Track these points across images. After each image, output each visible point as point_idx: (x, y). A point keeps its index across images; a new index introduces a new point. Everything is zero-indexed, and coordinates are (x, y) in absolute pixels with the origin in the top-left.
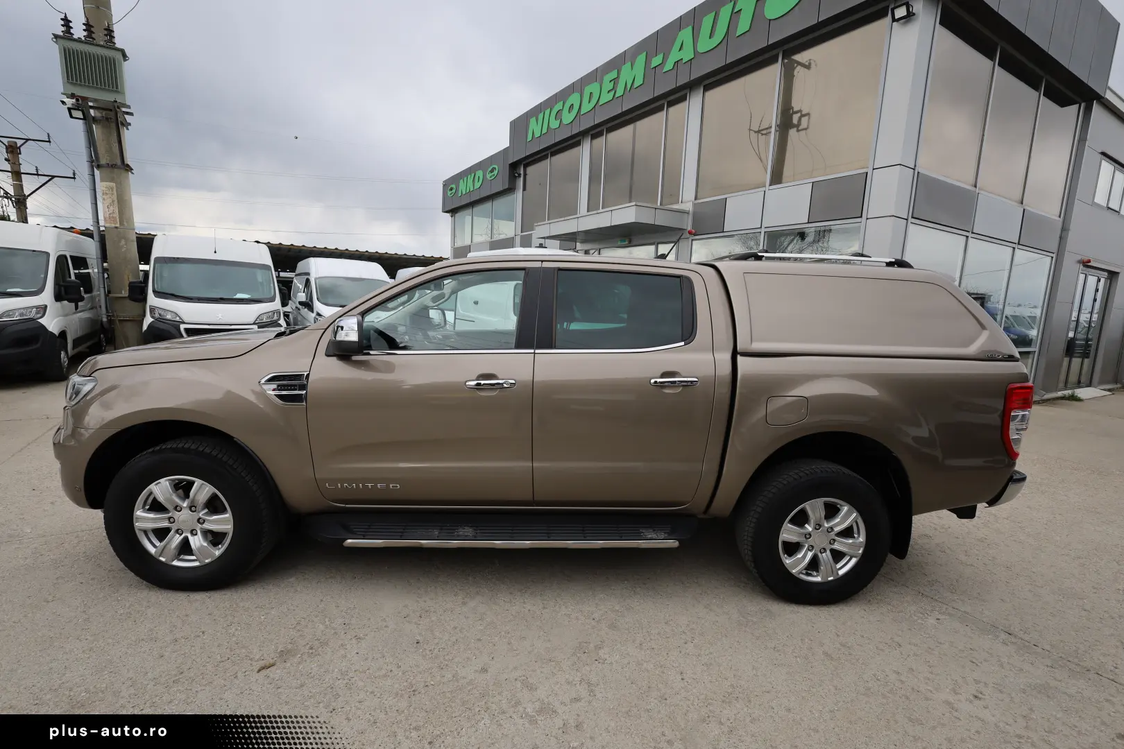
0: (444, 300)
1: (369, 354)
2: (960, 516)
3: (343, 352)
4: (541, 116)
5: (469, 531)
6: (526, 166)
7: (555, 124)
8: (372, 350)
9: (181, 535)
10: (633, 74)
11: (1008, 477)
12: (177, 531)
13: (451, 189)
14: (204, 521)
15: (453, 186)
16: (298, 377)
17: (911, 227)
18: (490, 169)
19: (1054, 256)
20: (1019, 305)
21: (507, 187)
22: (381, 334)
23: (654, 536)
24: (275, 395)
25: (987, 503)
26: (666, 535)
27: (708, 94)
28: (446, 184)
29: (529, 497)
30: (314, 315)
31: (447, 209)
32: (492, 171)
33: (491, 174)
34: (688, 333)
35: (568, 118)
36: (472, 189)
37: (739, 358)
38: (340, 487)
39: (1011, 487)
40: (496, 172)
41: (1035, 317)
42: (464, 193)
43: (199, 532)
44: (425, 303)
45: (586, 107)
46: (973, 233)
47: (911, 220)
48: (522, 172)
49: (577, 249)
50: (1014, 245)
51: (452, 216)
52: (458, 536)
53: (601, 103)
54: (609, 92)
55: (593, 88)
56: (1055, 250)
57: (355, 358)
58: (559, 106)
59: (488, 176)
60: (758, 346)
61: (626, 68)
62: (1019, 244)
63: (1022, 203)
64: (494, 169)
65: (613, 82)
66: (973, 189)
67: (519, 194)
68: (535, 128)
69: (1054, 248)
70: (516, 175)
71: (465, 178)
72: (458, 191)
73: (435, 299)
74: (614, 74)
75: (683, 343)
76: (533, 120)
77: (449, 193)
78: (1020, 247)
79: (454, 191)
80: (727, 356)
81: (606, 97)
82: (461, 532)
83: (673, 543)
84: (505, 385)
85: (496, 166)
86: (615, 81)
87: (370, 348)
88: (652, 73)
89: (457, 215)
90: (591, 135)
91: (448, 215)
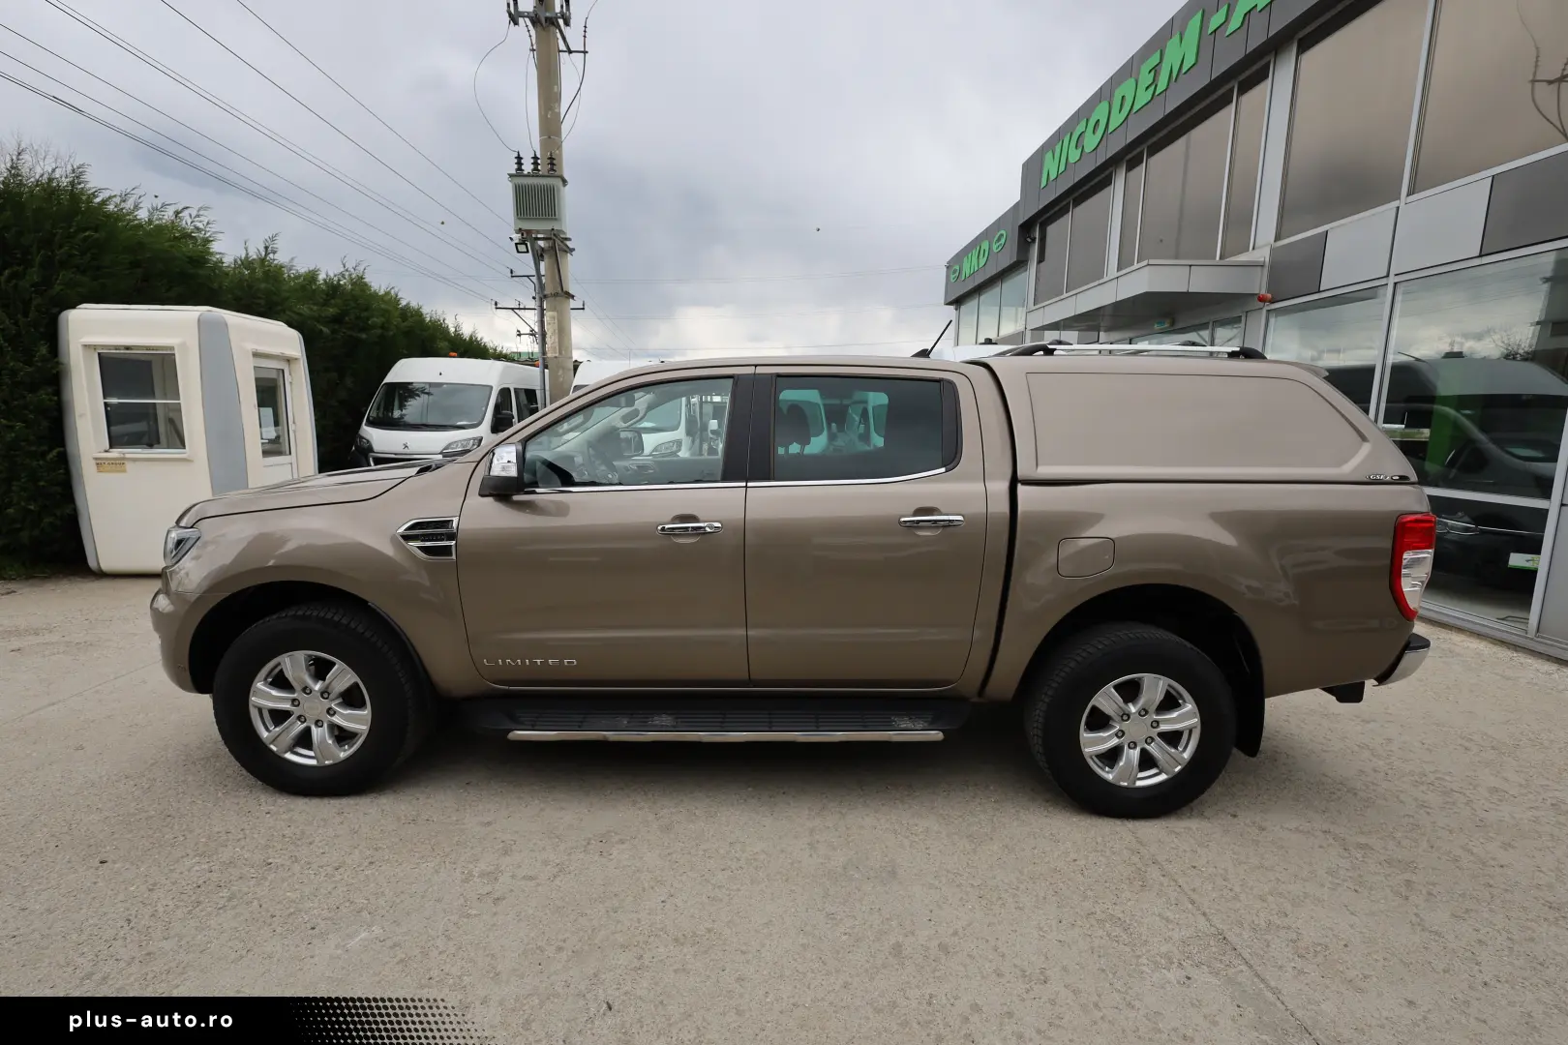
0: (638, 418)
1: (534, 492)
2: (1341, 699)
3: (502, 491)
4: (1057, 150)
5: (666, 720)
7: (1075, 155)
8: (538, 487)
9: (303, 723)
10: (1182, 50)
11: (1403, 643)
12: (299, 718)
13: (955, 272)
14: (335, 713)
15: (957, 268)
16: (446, 524)
18: (996, 239)
21: (1017, 259)
22: (551, 466)
23: (910, 725)
24: (418, 547)
25: (1375, 679)
26: (926, 724)
28: (950, 267)
29: (745, 676)
31: (950, 300)
32: (999, 240)
33: (997, 244)
34: (950, 456)
35: (1091, 142)
36: (976, 269)
37: (1021, 488)
38: (501, 663)
39: (1409, 657)
40: (1003, 241)
42: (968, 274)
43: (325, 725)
44: (613, 424)
45: (1117, 119)
48: (1035, 235)
51: (956, 309)
52: (656, 726)
53: (1135, 108)
54: (1147, 89)
55: (1126, 88)
57: (516, 498)
58: (1080, 130)
59: (995, 247)
60: (1046, 471)
64: (1002, 235)
65: (1152, 73)
67: (1032, 270)
68: (1051, 167)
70: (1029, 240)
71: (970, 254)
72: (962, 272)
73: (625, 419)
74: (1153, 61)
75: (943, 470)
76: (1048, 157)
77: (952, 277)
79: (958, 274)
80: (1003, 486)
81: (1142, 99)
82: (657, 720)
83: (936, 735)
84: (708, 530)
85: (1004, 232)
86: (1155, 73)
87: (535, 484)
89: (961, 307)
90: (1128, 162)
91: (952, 307)
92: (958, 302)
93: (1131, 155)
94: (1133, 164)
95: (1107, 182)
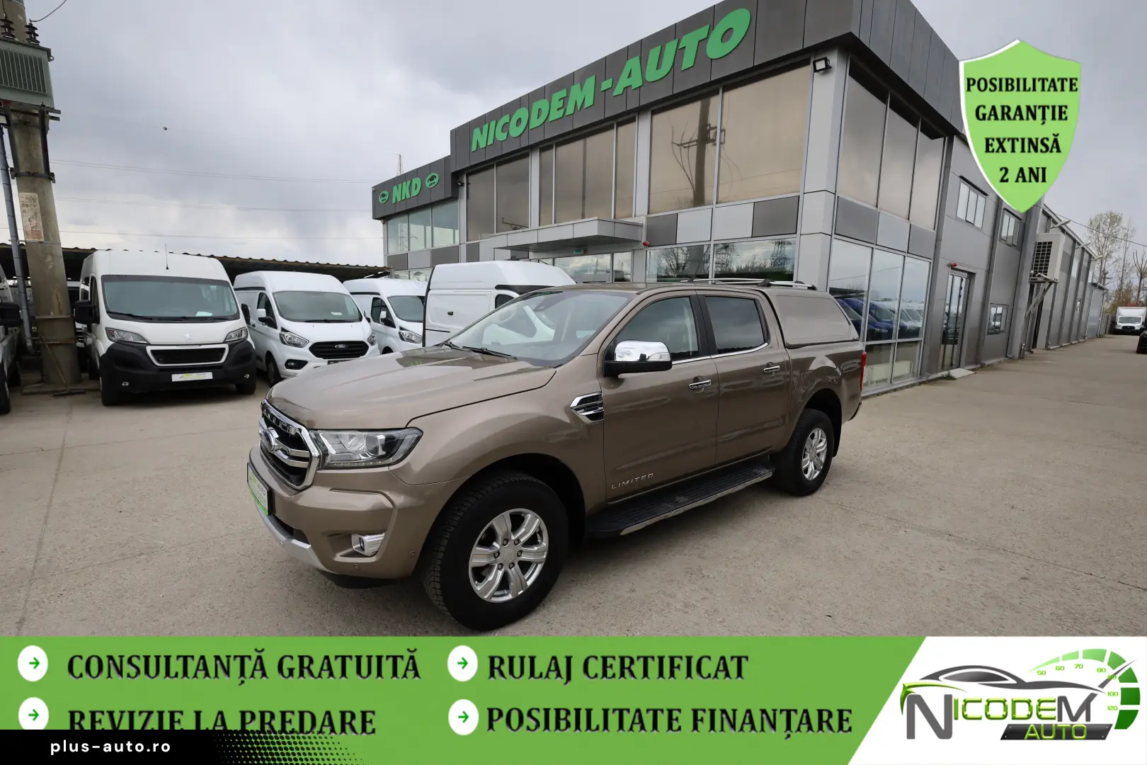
4: (486, 127)
5: (681, 499)
6: (468, 175)
7: (502, 136)
10: (584, 95)
13: (384, 195)
15: (385, 192)
17: (835, 242)
18: (429, 177)
19: (932, 261)
20: (910, 302)
21: (450, 195)
24: (586, 416)
27: (656, 117)
28: (377, 191)
30: (279, 331)
31: (377, 217)
32: (432, 179)
33: (430, 182)
35: (515, 131)
36: (408, 196)
40: (436, 181)
41: (921, 311)
42: (399, 200)
45: (535, 123)
46: (877, 245)
47: (834, 236)
48: (465, 181)
49: (530, 258)
50: (904, 254)
51: (384, 224)
53: (550, 119)
54: (558, 109)
55: (542, 104)
56: (932, 257)
58: (505, 119)
59: (428, 184)
61: (575, 88)
62: (908, 253)
63: (909, 219)
64: (434, 176)
65: (562, 101)
66: (875, 208)
67: (462, 204)
68: (480, 139)
69: (931, 256)
70: (459, 184)
71: (400, 185)
72: (392, 197)
74: (563, 93)
76: (477, 131)
77: (380, 200)
78: (909, 255)
79: (387, 198)
81: (555, 115)
85: (435, 174)
86: (565, 100)
88: (602, 96)
89: (390, 222)
90: (540, 149)
91: (380, 222)
92: (385, 219)
93: (544, 146)
94: (542, 150)
95: (527, 155)
